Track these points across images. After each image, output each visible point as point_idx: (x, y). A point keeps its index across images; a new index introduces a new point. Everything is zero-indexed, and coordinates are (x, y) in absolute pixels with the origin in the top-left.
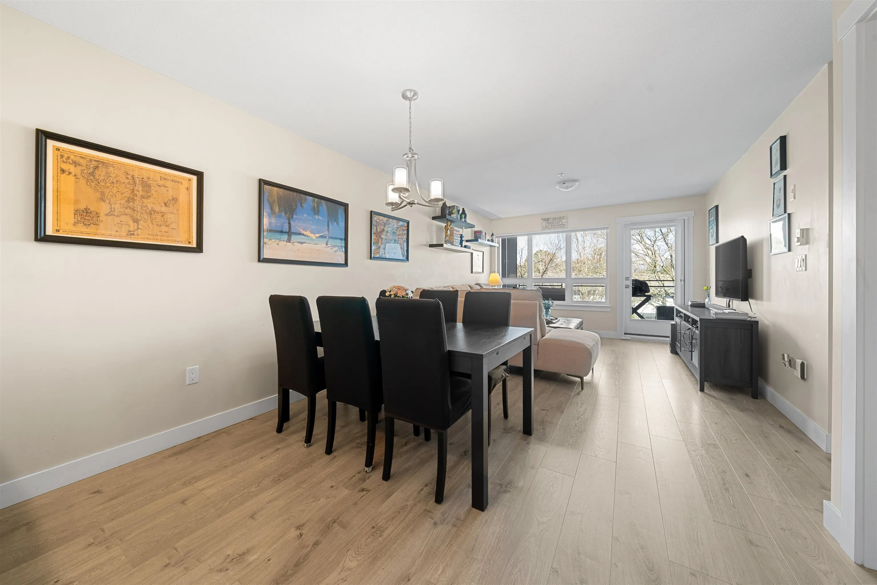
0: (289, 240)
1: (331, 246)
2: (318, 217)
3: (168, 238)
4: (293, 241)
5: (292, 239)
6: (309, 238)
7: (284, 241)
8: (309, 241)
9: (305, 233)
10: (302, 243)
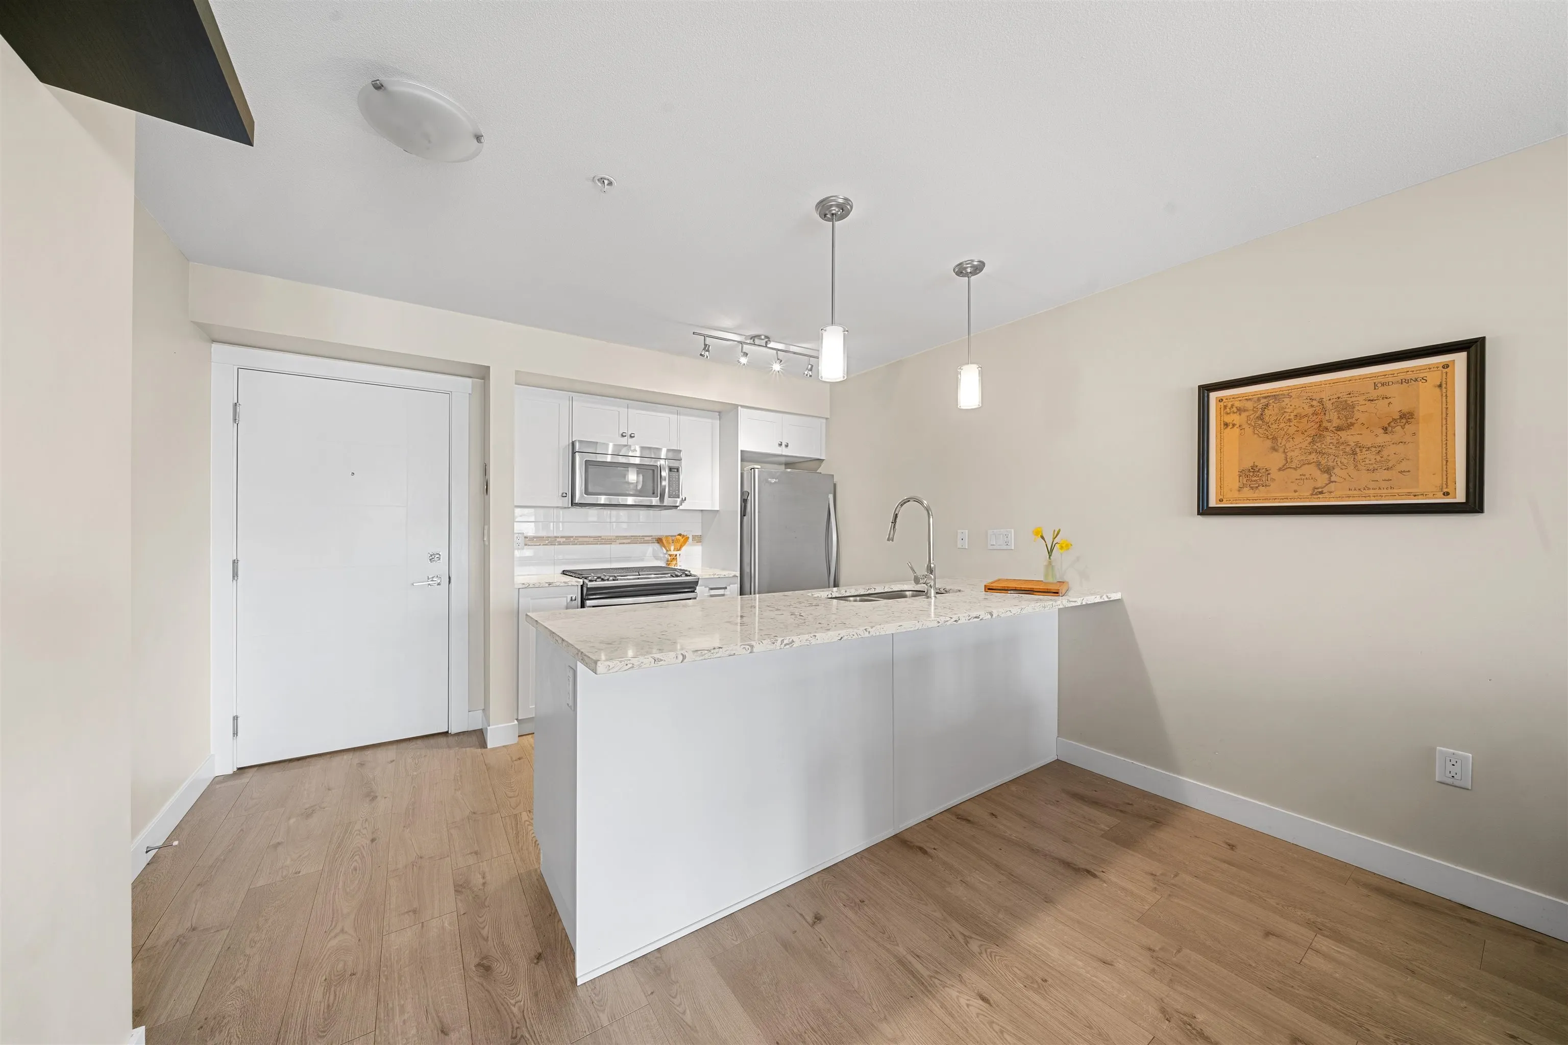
3: (1391, 491)
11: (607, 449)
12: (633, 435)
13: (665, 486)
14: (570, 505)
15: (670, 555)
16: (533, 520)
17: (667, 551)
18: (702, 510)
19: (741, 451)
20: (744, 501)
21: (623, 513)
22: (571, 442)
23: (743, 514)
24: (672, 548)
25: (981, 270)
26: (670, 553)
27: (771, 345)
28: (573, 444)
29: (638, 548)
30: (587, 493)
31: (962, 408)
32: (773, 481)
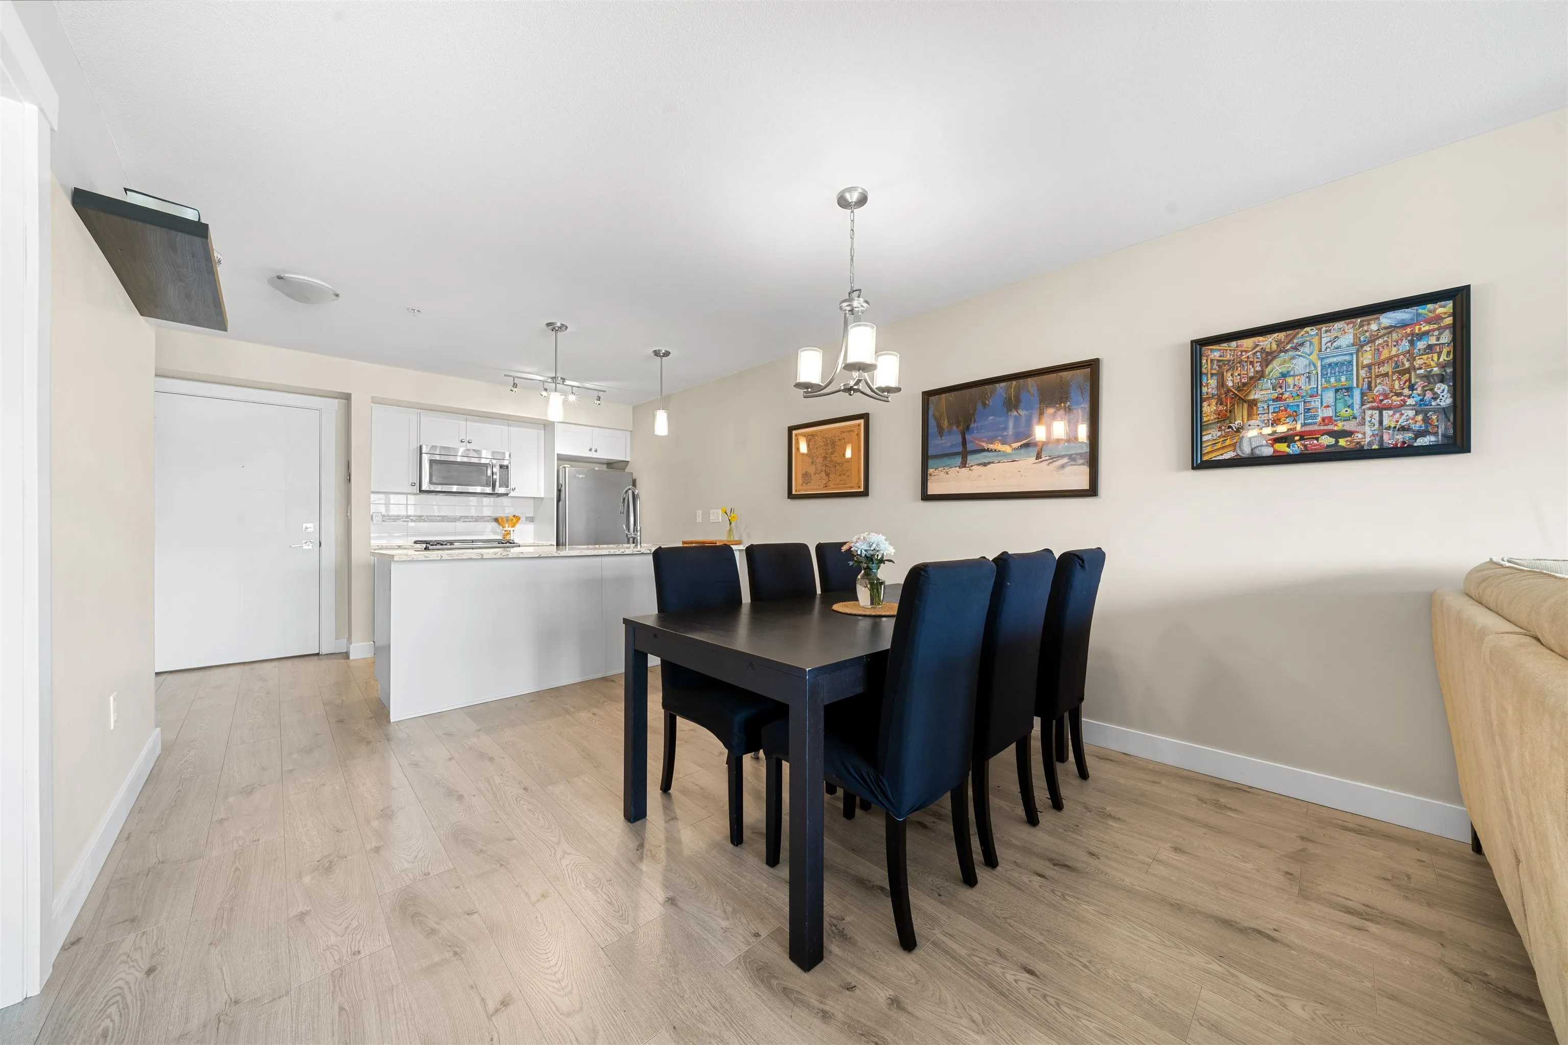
0: (964, 465)
1: (1050, 459)
2: (1017, 412)
3: (846, 486)
4: (970, 465)
5: (968, 462)
6: (999, 453)
7: (956, 467)
8: (1000, 458)
9: (991, 446)
10: (985, 464)
11: (458, 452)
12: (470, 441)
13: (496, 479)
14: (418, 492)
15: (505, 531)
16: (384, 503)
17: (503, 527)
18: (534, 498)
19: (557, 454)
20: (559, 491)
21: (473, 499)
22: (419, 445)
23: (559, 500)
24: (507, 526)
25: (667, 356)
26: (505, 529)
27: (567, 382)
28: (421, 447)
29: (481, 525)
30: (431, 482)
31: (657, 434)
32: (581, 476)
